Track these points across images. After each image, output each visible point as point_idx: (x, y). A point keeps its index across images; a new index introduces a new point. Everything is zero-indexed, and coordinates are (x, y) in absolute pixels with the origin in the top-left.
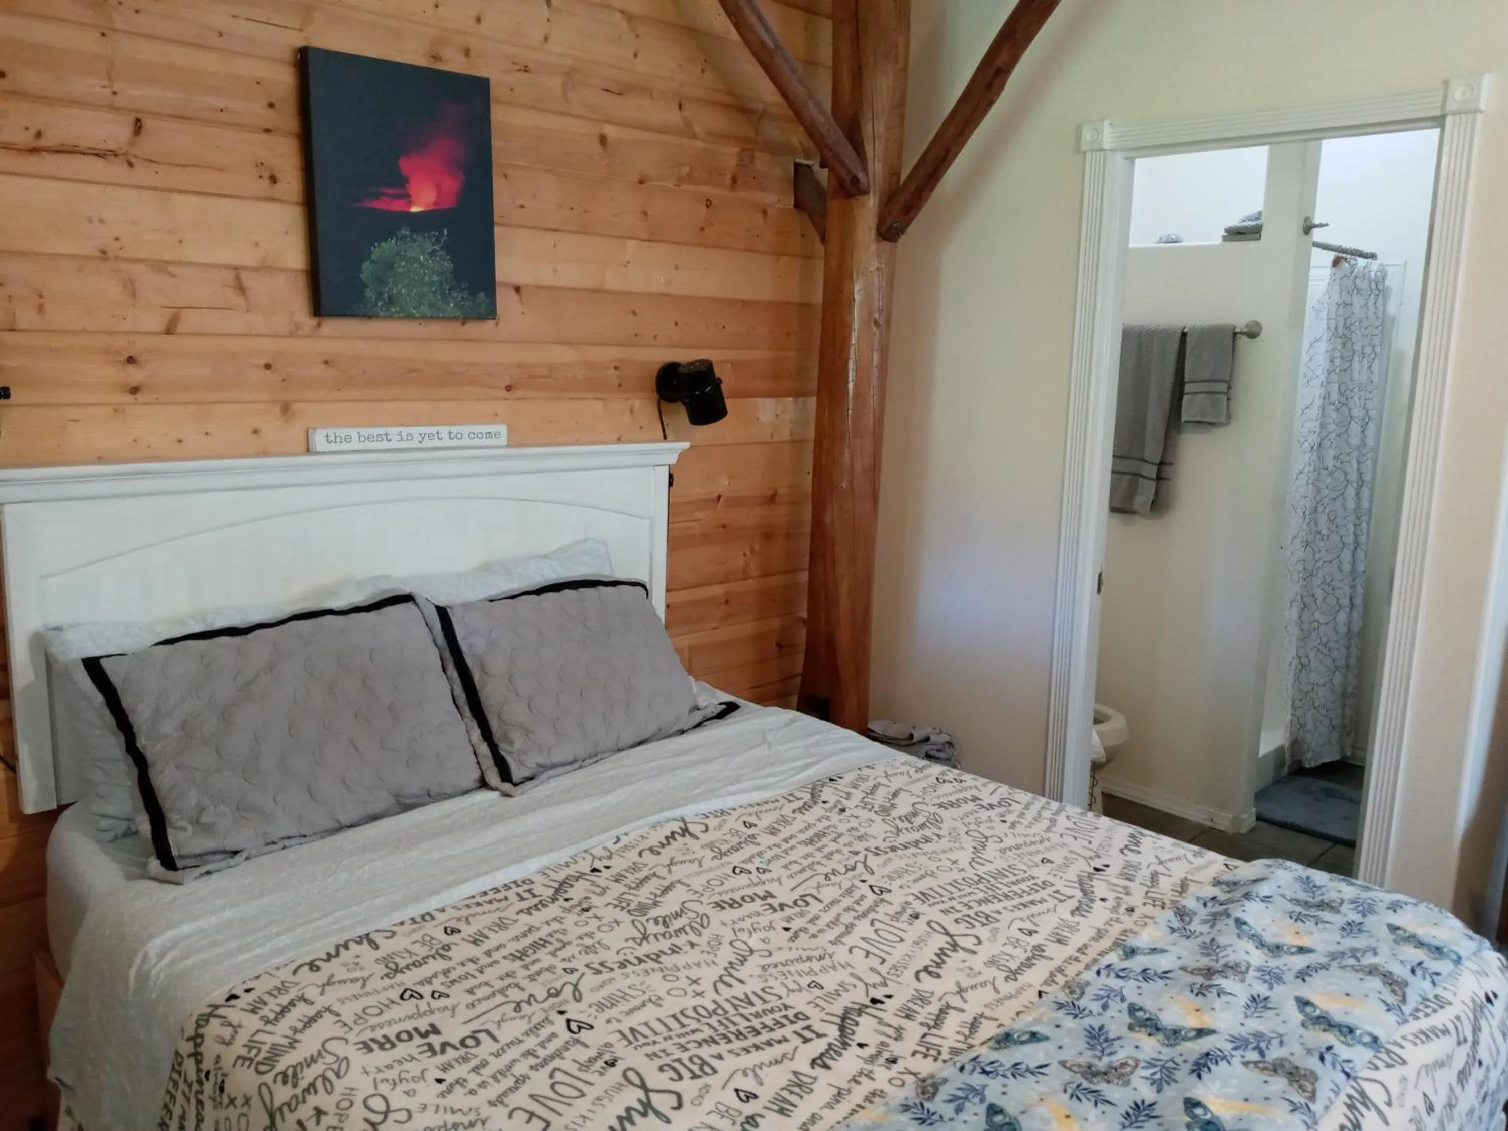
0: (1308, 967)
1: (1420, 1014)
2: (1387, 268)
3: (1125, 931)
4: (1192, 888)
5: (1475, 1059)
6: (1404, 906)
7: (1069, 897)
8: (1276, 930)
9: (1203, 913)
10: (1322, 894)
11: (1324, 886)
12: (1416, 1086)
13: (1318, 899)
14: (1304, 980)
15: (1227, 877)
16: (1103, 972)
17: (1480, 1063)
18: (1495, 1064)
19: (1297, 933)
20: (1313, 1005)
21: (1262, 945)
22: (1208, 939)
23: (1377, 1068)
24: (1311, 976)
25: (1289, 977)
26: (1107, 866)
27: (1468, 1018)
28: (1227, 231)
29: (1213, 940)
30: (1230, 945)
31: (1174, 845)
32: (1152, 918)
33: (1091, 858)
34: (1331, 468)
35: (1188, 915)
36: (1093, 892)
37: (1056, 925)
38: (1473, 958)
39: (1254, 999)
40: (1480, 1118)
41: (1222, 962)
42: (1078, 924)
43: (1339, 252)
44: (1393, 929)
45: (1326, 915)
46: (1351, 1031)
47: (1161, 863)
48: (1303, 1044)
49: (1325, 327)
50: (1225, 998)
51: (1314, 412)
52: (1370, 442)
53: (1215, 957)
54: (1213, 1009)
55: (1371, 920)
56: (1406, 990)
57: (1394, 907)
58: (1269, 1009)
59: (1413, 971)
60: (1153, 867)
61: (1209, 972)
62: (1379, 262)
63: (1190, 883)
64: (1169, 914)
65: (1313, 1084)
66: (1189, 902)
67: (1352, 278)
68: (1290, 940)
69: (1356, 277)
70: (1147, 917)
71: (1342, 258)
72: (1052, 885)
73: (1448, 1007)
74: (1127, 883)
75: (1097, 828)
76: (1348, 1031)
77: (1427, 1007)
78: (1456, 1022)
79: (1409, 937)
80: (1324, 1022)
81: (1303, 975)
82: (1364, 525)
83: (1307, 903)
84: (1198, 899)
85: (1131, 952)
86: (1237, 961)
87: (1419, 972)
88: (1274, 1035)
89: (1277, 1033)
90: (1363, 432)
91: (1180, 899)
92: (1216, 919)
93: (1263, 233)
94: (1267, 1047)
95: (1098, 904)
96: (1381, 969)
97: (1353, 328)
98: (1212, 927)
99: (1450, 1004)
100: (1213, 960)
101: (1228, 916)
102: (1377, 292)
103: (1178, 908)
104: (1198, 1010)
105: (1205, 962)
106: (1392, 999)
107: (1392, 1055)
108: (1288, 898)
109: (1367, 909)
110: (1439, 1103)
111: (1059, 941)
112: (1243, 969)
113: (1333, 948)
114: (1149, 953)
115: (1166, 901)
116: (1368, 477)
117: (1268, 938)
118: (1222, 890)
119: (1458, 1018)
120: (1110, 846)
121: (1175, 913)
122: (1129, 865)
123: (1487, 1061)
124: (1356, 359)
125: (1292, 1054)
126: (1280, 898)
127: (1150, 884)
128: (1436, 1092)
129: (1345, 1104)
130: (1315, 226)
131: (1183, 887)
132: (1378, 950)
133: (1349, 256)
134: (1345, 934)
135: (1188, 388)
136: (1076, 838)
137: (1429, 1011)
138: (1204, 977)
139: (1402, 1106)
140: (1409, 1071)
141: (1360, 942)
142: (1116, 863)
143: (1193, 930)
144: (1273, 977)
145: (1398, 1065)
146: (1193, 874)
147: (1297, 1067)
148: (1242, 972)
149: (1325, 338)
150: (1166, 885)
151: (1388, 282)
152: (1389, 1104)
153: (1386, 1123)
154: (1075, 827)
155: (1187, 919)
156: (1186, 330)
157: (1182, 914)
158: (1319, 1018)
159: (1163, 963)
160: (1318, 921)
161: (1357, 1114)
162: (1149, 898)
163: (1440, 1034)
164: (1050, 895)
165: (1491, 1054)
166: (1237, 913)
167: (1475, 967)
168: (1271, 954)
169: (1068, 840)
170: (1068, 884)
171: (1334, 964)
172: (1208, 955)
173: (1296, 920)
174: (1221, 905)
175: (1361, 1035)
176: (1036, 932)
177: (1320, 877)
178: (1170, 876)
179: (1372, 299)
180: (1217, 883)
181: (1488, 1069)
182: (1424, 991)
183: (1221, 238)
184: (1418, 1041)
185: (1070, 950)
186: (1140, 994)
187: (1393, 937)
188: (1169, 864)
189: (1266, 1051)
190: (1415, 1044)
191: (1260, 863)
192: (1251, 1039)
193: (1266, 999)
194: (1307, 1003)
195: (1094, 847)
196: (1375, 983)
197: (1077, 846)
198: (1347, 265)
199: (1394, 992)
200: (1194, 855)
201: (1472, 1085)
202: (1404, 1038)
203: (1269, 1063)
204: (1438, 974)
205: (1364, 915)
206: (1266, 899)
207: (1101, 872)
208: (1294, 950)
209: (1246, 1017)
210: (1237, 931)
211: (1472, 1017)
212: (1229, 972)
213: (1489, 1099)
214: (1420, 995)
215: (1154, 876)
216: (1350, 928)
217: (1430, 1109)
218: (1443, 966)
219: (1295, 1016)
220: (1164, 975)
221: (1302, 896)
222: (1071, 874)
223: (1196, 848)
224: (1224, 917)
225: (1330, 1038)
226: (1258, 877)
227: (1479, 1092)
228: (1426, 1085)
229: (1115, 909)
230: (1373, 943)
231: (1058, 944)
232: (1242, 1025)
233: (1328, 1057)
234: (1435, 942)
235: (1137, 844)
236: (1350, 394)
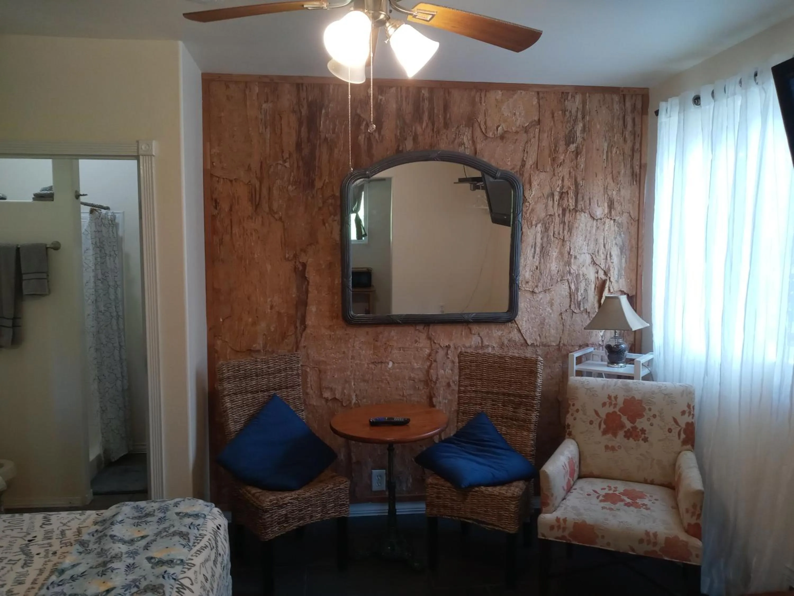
0: (148, 543)
1: (196, 544)
2: (115, 214)
3: (55, 564)
4: (84, 531)
5: (218, 554)
6: (180, 503)
7: (18, 560)
8: (129, 533)
9: (93, 539)
10: (145, 511)
11: (145, 507)
12: (200, 573)
13: (144, 513)
14: (147, 549)
15: (100, 519)
16: (50, 587)
17: (220, 554)
18: (225, 554)
19: (139, 531)
20: (154, 558)
21: (125, 542)
22: (99, 550)
23: (185, 572)
24: (150, 546)
25: (141, 551)
26: (35, 537)
27: (213, 538)
28: (35, 195)
29: (102, 549)
30: (111, 548)
31: (68, 514)
32: (67, 552)
33: (25, 536)
34: (103, 312)
35: (86, 543)
36: (31, 553)
37: (15, 577)
38: (210, 514)
39: (128, 566)
40: (224, 577)
41: (109, 556)
42: (27, 571)
43: (92, 207)
44: (178, 514)
45: (149, 519)
46: (172, 561)
47: (64, 525)
48: (154, 575)
49: (91, 243)
50: (115, 572)
51: (92, 284)
52: (119, 296)
53: (105, 556)
54: (111, 578)
55: (168, 513)
56: (189, 536)
57: (176, 505)
58: (136, 568)
59: (190, 528)
60: (60, 529)
61: (104, 564)
62: (111, 211)
63: (82, 528)
64: (77, 547)
65: (163, 589)
66: (85, 537)
67: (100, 218)
68: (137, 535)
69: (102, 218)
70: (64, 553)
71: (94, 209)
72: (6, 558)
73: (205, 537)
74: (49, 541)
75: (23, 521)
76: (170, 562)
77: (197, 540)
78: (209, 541)
79: (185, 515)
80: (161, 562)
81: (146, 548)
82: (123, 336)
83: (140, 517)
84: (89, 534)
85: (62, 572)
86: (116, 553)
87: (192, 527)
88: (141, 577)
89: (141, 576)
90: (115, 292)
91: (79, 538)
92: (101, 539)
93: (55, 197)
94: (140, 584)
95: (36, 558)
96: (177, 532)
97: (104, 243)
98: (99, 544)
99: (206, 535)
100: (105, 557)
101: (106, 536)
102: (112, 225)
103: (80, 542)
104: (104, 582)
105: (101, 560)
106: (184, 542)
107: (189, 564)
108: (131, 518)
109: (165, 510)
110: (209, 577)
111: (20, 584)
112: (119, 555)
113: (155, 532)
114: (72, 568)
115: (72, 541)
116: (120, 314)
117: (127, 538)
118: (99, 526)
119: (209, 539)
120: (33, 527)
121: (80, 545)
122: (47, 532)
123: (222, 553)
124: (108, 258)
125: (151, 581)
126: (128, 519)
127: (61, 537)
128: (207, 572)
129: (176, 592)
130: (81, 195)
131: (79, 531)
132: (174, 525)
133: (97, 208)
134: (159, 524)
135: (24, 277)
136: (12, 530)
137: (198, 541)
138: (103, 567)
139: (197, 583)
140: (196, 568)
141: (166, 524)
142: (40, 534)
143: (90, 549)
144: (133, 554)
145: (193, 568)
146: (82, 524)
147: (155, 586)
148: (120, 557)
149: (91, 248)
150: (69, 534)
151: (117, 221)
152: (192, 584)
153: (193, 592)
154: (9, 524)
155: (86, 545)
156: (19, 246)
157: (83, 544)
158: (158, 562)
159: (80, 569)
160: (146, 523)
161: (181, 593)
162: (63, 543)
163: (205, 549)
164: (6, 564)
165: (223, 549)
166: (110, 533)
167: (211, 517)
168: (130, 545)
169: (8, 532)
170: (15, 554)
171: (158, 538)
172: (102, 556)
173: (137, 526)
174: (101, 532)
175: (176, 562)
176: (5, 584)
177: (142, 504)
178: (71, 529)
179: (111, 228)
180: (96, 523)
181: (223, 555)
182: (196, 534)
183: (32, 199)
184: (197, 555)
185: (28, 584)
186: (73, 588)
187: (179, 517)
188: (68, 524)
189: (139, 585)
190: (197, 556)
191: (113, 507)
192: (131, 583)
193: (133, 564)
194: (152, 558)
195: (25, 530)
196: (177, 538)
197: (14, 533)
198: (97, 213)
199: (184, 539)
200: (80, 515)
201: (219, 565)
202: (192, 556)
203: (142, 590)
204: (199, 525)
205: (165, 513)
206: (121, 522)
207: (33, 541)
208: (139, 539)
209: (127, 575)
210: (112, 541)
211: (214, 537)
212: (114, 560)
213: (225, 568)
214: (194, 536)
215: (63, 533)
216: (161, 521)
217: (207, 580)
218: (200, 521)
219: (148, 565)
220: (83, 574)
221: (136, 514)
222: (16, 548)
223: (80, 512)
224: (104, 537)
225: (165, 568)
226: (114, 513)
227: (221, 567)
228: (204, 571)
229: (46, 556)
230: (171, 523)
231: (19, 586)
232: (126, 579)
233: (166, 576)
234: (195, 513)
235: (49, 520)
236: (107, 275)
